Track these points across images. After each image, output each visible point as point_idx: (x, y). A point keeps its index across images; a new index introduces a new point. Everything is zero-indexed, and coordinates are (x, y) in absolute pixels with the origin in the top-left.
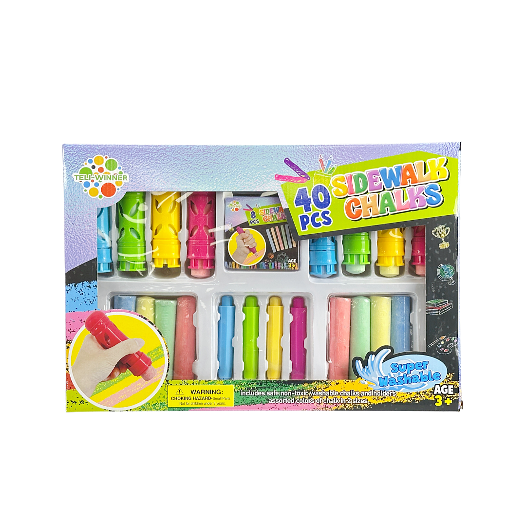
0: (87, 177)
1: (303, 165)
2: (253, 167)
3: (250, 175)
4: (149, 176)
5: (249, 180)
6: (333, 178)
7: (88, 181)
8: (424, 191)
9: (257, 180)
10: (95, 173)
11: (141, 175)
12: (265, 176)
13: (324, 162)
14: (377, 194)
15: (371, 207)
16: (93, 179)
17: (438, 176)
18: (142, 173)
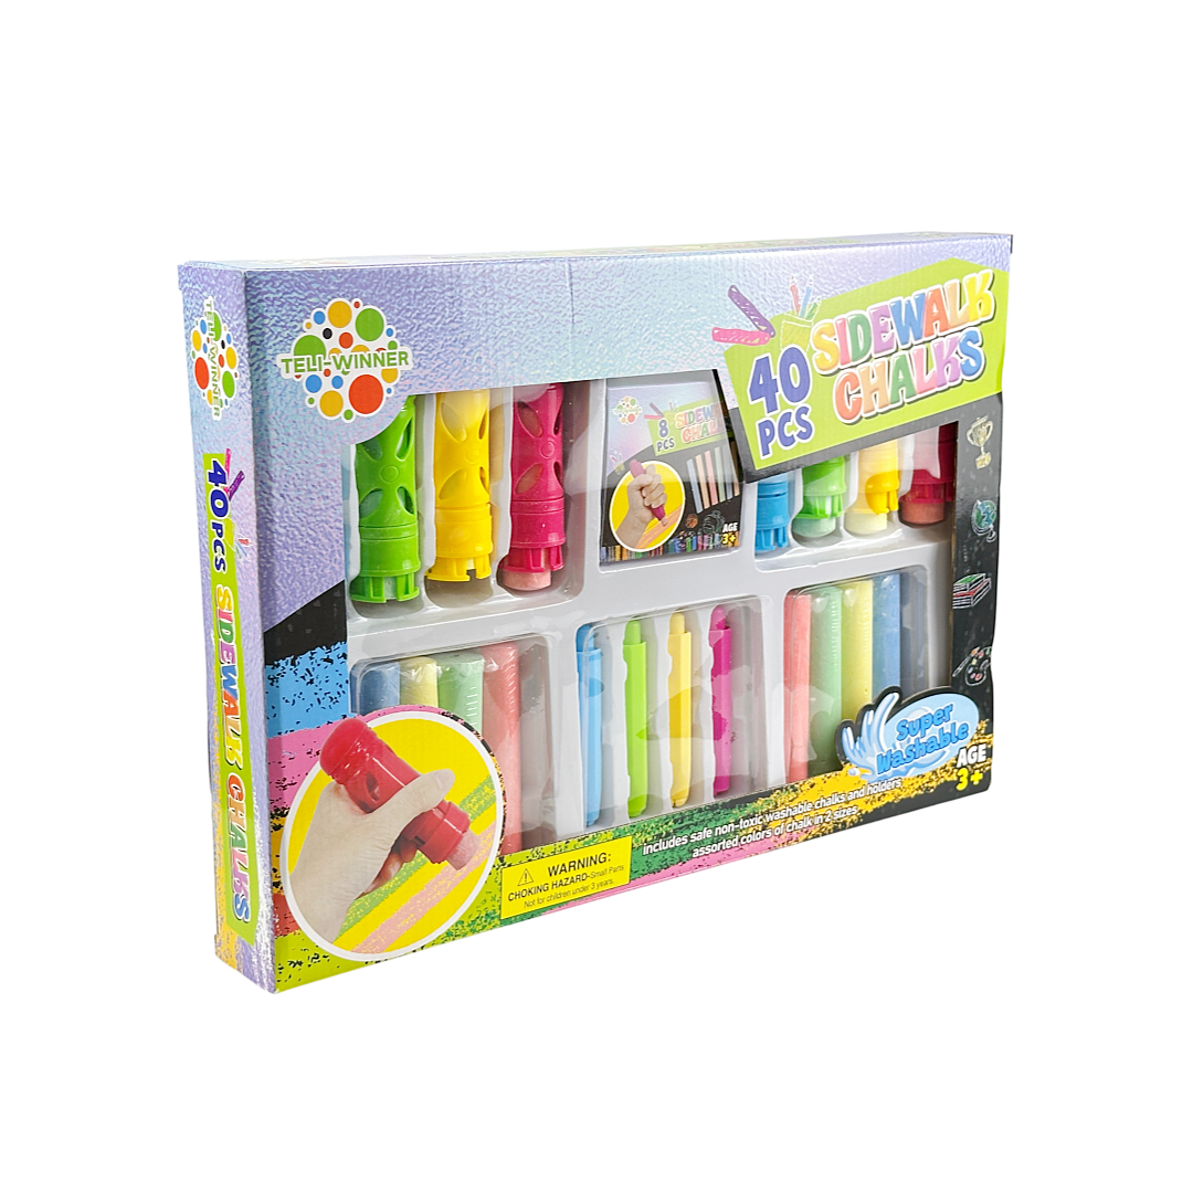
0: (314, 364)
1: (762, 300)
2: (671, 312)
3: (667, 332)
4: (457, 350)
5: (663, 346)
6: (815, 329)
7: (318, 373)
8: (958, 348)
9: (681, 344)
10: (331, 352)
11: (439, 350)
12: (695, 333)
13: (800, 293)
14: (886, 359)
15: (876, 389)
16: (327, 367)
17: (980, 313)
18: (441, 343)
